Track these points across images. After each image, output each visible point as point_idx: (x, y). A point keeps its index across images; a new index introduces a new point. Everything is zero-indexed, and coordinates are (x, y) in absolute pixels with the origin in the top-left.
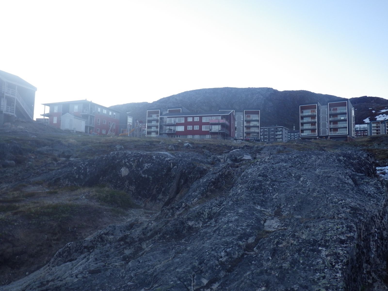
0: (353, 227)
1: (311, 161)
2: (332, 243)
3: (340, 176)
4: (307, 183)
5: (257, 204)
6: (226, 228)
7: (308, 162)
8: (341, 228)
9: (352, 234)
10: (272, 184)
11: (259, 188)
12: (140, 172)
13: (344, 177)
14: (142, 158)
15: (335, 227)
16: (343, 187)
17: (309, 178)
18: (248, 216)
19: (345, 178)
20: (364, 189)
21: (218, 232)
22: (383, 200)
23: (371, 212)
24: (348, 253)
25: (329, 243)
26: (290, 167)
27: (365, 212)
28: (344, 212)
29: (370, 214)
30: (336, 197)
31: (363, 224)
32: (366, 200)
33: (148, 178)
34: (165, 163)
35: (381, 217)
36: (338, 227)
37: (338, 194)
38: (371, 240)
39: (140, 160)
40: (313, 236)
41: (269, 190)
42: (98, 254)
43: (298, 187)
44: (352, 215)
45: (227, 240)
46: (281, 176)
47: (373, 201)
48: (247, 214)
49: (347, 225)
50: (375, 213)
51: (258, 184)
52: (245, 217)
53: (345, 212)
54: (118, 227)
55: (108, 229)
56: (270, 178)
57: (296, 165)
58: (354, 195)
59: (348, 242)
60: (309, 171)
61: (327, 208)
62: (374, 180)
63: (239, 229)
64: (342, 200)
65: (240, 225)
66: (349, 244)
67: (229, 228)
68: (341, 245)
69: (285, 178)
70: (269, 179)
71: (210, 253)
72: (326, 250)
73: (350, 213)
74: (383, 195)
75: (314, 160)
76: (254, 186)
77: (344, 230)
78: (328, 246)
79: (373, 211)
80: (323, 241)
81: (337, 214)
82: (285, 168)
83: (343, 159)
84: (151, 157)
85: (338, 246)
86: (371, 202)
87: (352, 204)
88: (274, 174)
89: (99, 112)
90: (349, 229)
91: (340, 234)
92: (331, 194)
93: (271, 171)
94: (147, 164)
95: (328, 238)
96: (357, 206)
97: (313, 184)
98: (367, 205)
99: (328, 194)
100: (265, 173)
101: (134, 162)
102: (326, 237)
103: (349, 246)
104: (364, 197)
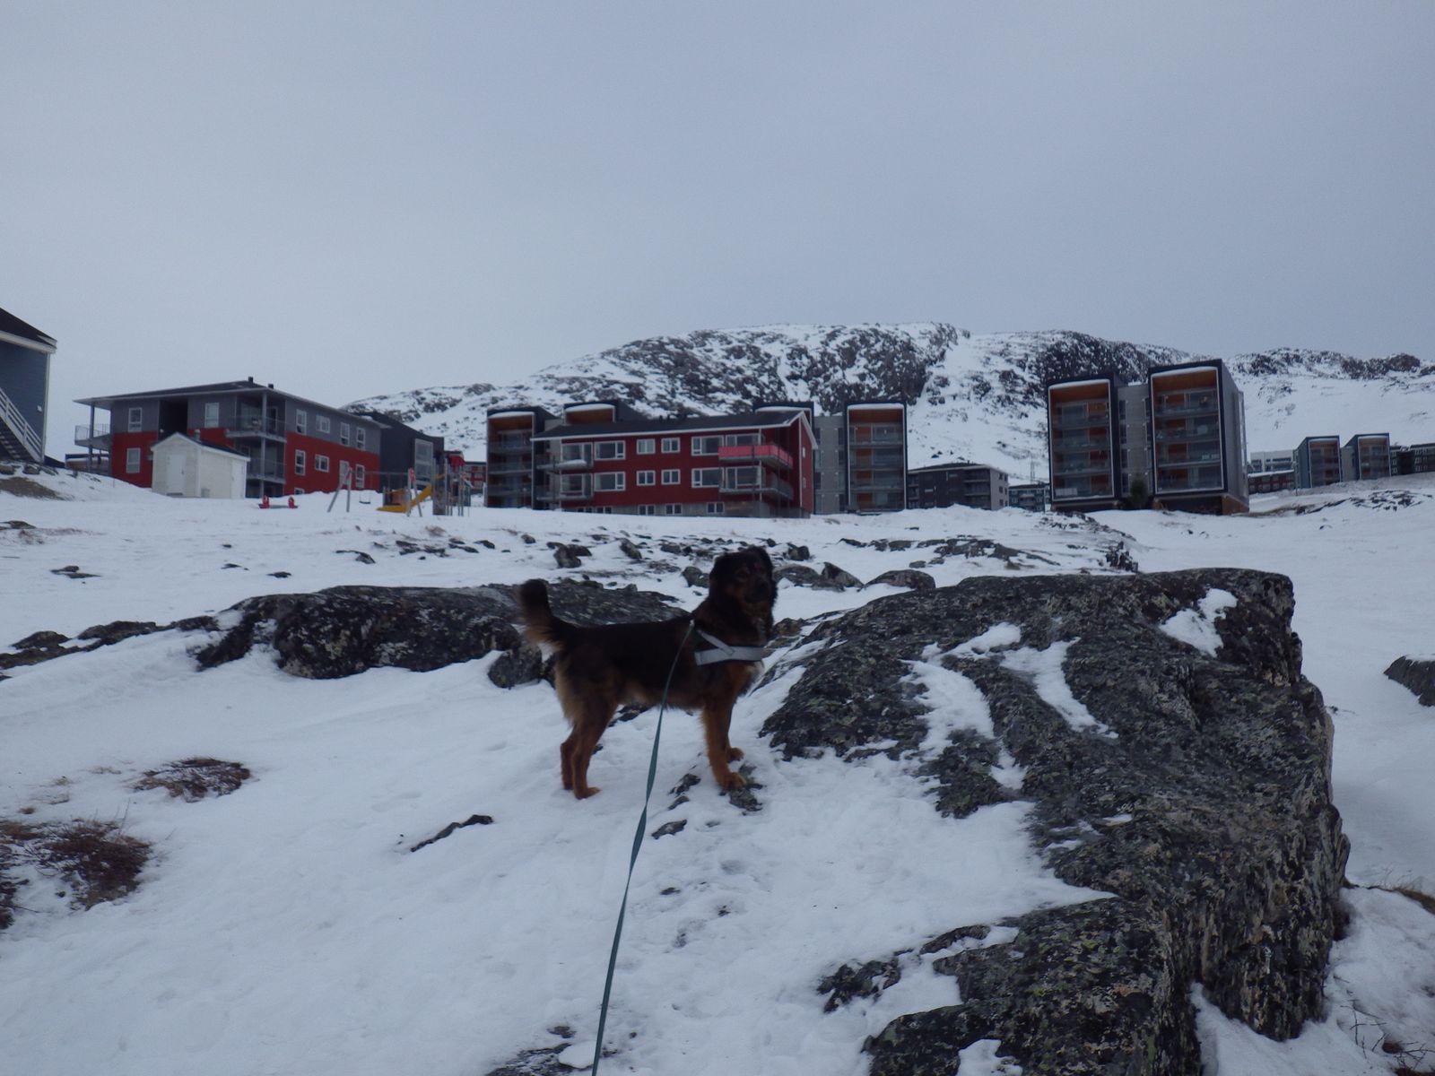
0: (1157, 944)
1: (1034, 620)
2: (1047, 1034)
3: (1143, 684)
8: (1102, 950)
9: (1144, 981)
13: (1156, 688)
14: (370, 622)
15: (1077, 944)
16: (1147, 734)
17: (1014, 697)
19: (1161, 691)
20: (1238, 735)
22: (1307, 786)
23: (1250, 847)
25: (1034, 1034)
27: (1223, 850)
28: (1134, 857)
29: (1243, 858)
32: (1235, 791)
34: (468, 637)
35: (1291, 865)
36: (1090, 944)
37: (1124, 765)
38: (1245, 978)
39: (364, 630)
44: (1165, 868)
47: (1266, 794)
49: (1132, 932)
50: (1266, 852)
53: (1137, 860)
56: (858, 701)
58: (1189, 766)
59: (1118, 1030)
64: (1133, 799)
66: (1124, 1040)
68: (1087, 1044)
73: (1159, 862)
74: (1307, 762)
77: (1112, 962)
78: (1028, 1051)
79: (1259, 844)
80: (1010, 1023)
81: (1099, 868)
83: (1168, 607)
84: (413, 613)
85: (1073, 1051)
86: (1255, 799)
87: (1172, 816)
88: (880, 680)
89: (299, 429)
90: (1135, 955)
91: (1091, 984)
92: (1093, 769)
93: (870, 669)
94: (394, 642)
95: (1035, 1010)
96: (1190, 823)
97: (1027, 726)
98: (1238, 817)
99: (1080, 769)
100: (839, 681)
101: (336, 639)
102: (1026, 1004)
103: (1118, 1049)
104: (1231, 777)
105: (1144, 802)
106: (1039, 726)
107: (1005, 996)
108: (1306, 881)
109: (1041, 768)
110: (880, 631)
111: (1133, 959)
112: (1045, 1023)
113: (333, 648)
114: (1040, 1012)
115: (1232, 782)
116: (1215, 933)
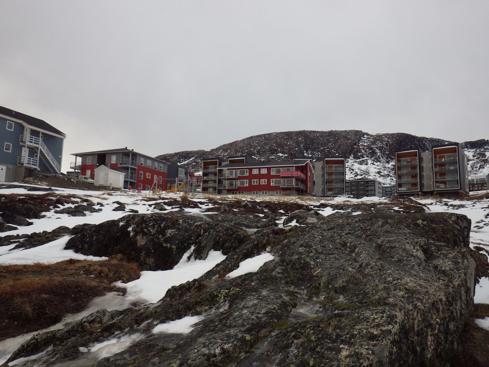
0: (397, 318)
1: (375, 226)
2: (358, 339)
3: (408, 246)
4: (361, 256)
5: (291, 283)
6: (237, 315)
7: (372, 227)
8: (379, 319)
9: (390, 327)
10: (316, 257)
11: (298, 263)
12: (161, 240)
13: (412, 248)
14: (164, 223)
15: (372, 317)
16: (407, 261)
17: (365, 249)
18: (273, 299)
19: (414, 249)
20: (439, 264)
21: (224, 321)
22: (458, 279)
23: (435, 295)
24: (373, 353)
25: (355, 339)
26: (346, 234)
27: (425, 295)
28: (395, 295)
29: (432, 298)
30: (391, 274)
31: (418, 312)
32: (433, 279)
33: (171, 249)
34: (194, 228)
35: (449, 302)
36: (376, 317)
37: (398, 270)
38: (429, 334)
39: (162, 225)
40: (340, 328)
41: (310, 264)
42: (70, 349)
43: (349, 261)
44: (405, 299)
45: (231, 332)
46: (331, 247)
47: (444, 281)
48: (272, 297)
49: (389, 314)
50: (440, 297)
51: (296, 257)
52: (267, 301)
54: (109, 312)
55: (95, 315)
56: (315, 249)
57: (355, 232)
58: (419, 271)
59: (379, 339)
60: (370, 240)
61: (376, 291)
62: (454, 252)
63: (253, 317)
64: (398, 279)
65: (257, 311)
66: (381, 341)
67: (241, 316)
68: (369, 342)
69: (337, 248)
70: (313, 250)
71: (200, 350)
72: (349, 348)
74: (460, 272)
75: (381, 225)
76: (291, 260)
77: (381, 322)
78: (352, 343)
79: (438, 294)
80: (348, 336)
81: (384, 298)
82: (339, 236)
83: (422, 224)
84: (177, 220)
85: (365, 343)
86: (439, 282)
87: (410, 284)
88: (323, 243)
89: (141, 164)
90: (389, 320)
91: (374, 327)
92: (387, 271)
93: (319, 240)
94: (171, 230)
95: (355, 332)
96: (416, 287)
97: (368, 258)
98: (432, 287)
99: (383, 271)
100: (309, 243)
101: (153, 228)
102: (353, 331)
103: (379, 343)
104: (433, 275)
105: (401, 280)
106: (372, 258)
107: (347, 329)
108: (454, 307)
109: (371, 270)
110: (324, 228)
111: (388, 321)
112: (358, 336)
113: (153, 230)
114: (357, 333)
115: (433, 277)
116: (420, 319)
